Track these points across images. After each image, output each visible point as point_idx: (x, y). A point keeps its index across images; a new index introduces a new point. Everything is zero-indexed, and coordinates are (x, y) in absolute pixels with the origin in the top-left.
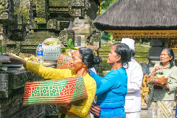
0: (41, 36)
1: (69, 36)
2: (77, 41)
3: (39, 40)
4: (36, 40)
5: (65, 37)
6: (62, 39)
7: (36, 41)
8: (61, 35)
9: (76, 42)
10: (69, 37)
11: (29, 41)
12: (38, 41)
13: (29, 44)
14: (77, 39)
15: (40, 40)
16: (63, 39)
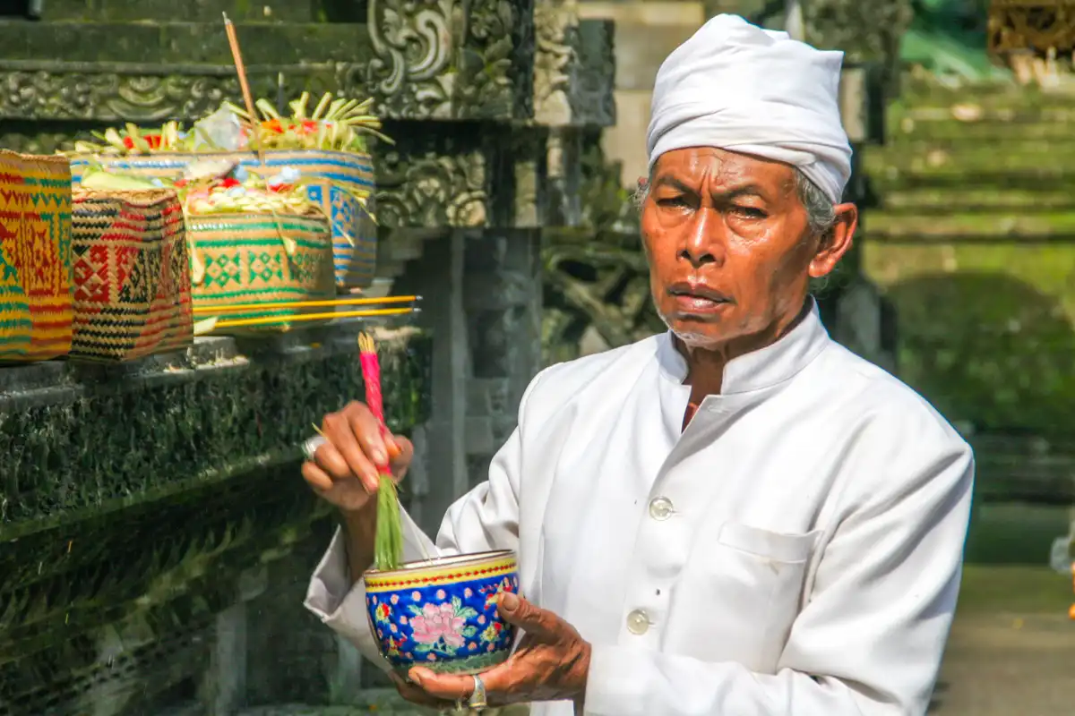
0: (175, 23)
1: (471, 22)
2: (563, 70)
3: (154, 67)
4: (121, 67)
5: (429, 33)
6: (397, 57)
7: (124, 76)
8: (389, 15)
9: (562, 86)
10: (469, 34)
11: (42, 81)
12: (147, 75)
13: (48, 113)
14: (566, 50)
15: (165, 65)
16: (402, 49)
